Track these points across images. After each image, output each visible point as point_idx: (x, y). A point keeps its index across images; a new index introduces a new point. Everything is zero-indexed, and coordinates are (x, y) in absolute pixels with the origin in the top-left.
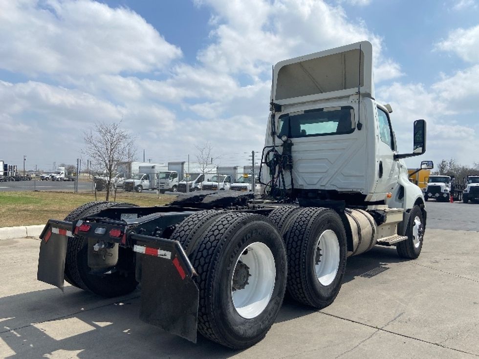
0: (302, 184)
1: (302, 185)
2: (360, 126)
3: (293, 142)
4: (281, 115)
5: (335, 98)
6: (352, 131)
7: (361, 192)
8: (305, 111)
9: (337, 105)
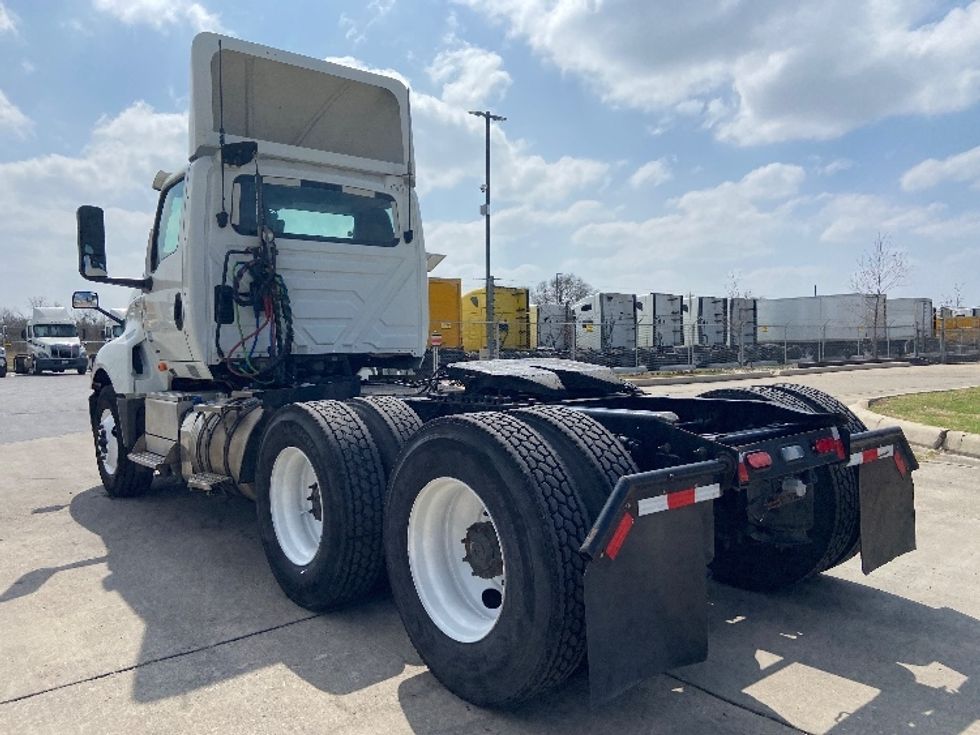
0: (306, 343)
1: (304, 346)
2: (408, 237)
3: (277, 247)
4: (240, 176)
5: (356, 171)
6: (395, 242)
7: (413, 354)
8: (304, 183)
9: (368, 187)
